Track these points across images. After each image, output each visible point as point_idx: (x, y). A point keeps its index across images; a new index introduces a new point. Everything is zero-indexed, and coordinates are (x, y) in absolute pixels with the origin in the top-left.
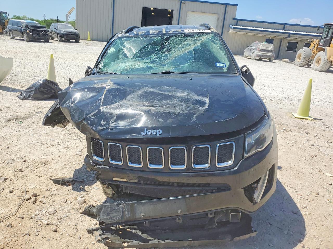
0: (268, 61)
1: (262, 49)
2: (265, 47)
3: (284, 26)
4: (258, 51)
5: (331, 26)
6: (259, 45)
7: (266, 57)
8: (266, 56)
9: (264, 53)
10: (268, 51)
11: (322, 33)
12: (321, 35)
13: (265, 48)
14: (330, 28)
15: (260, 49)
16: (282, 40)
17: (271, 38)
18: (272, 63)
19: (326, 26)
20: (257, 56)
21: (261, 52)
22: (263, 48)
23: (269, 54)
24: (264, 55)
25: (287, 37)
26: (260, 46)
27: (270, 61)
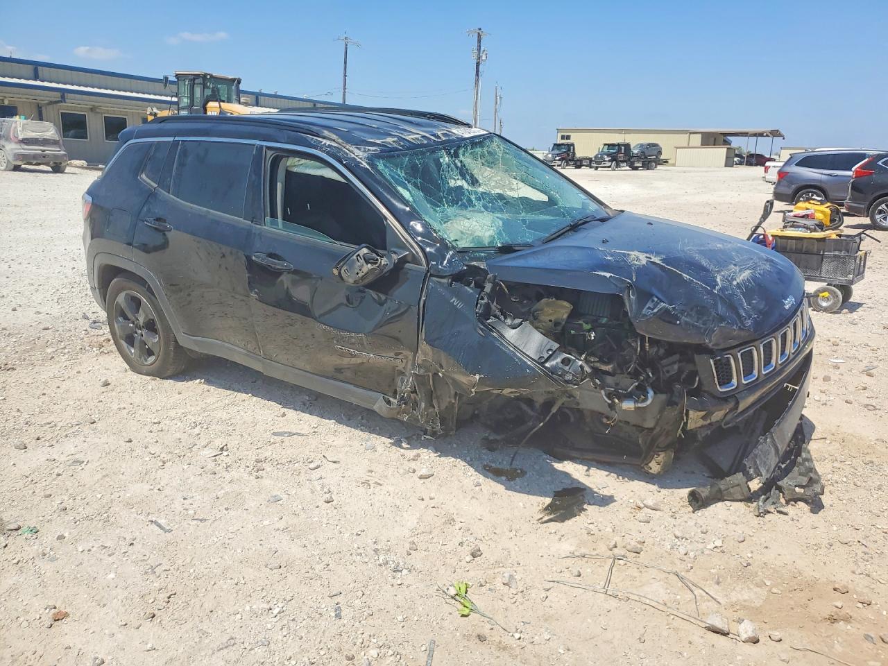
0: (50, 169)
1: (25, 137)
2: (33, 132)
3: (36, 68)
4: (16, 143)
5: (194, 79)
6: (13, 125)
7: (44, 160)
8: (44, 157)
9: (35, 150)
10: (45, 142)
11: (176, 96)
12: (175, 99)
13: (34, 134)
14: (194, 84)
15: (20, 138)
16: (41, 108)
17: (6, 103)
18: (64, 175)
19: (183, 77)
20: (16, 160)
21: (26, 147)
22: (28, 134)
23: (50, 150)
24: (39, 155)
25: (58, 99)
26: (16, 128)
27: (57, 169)
